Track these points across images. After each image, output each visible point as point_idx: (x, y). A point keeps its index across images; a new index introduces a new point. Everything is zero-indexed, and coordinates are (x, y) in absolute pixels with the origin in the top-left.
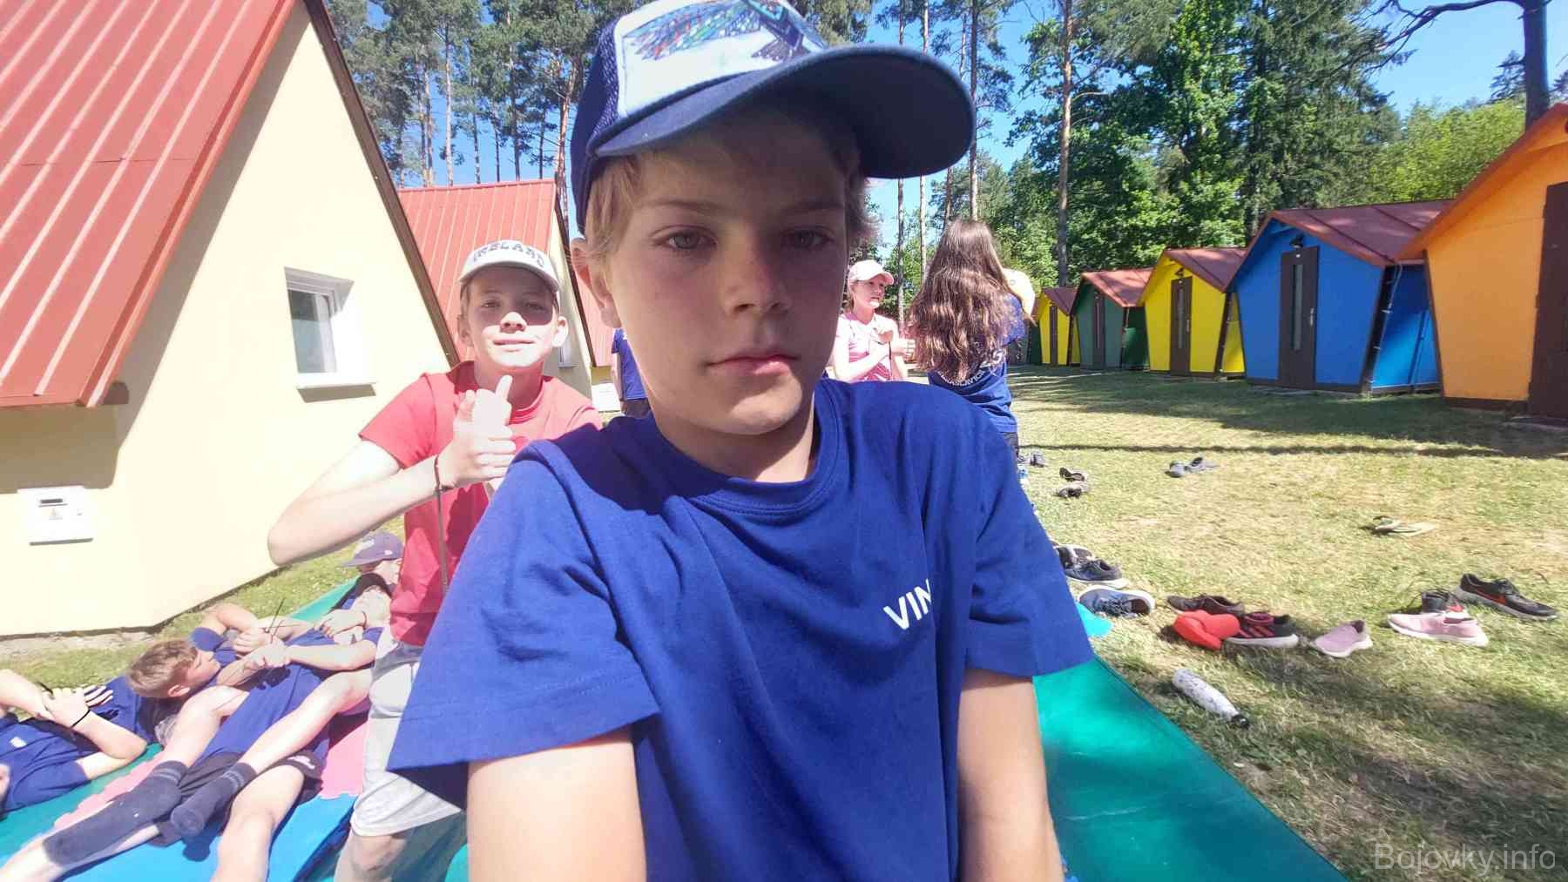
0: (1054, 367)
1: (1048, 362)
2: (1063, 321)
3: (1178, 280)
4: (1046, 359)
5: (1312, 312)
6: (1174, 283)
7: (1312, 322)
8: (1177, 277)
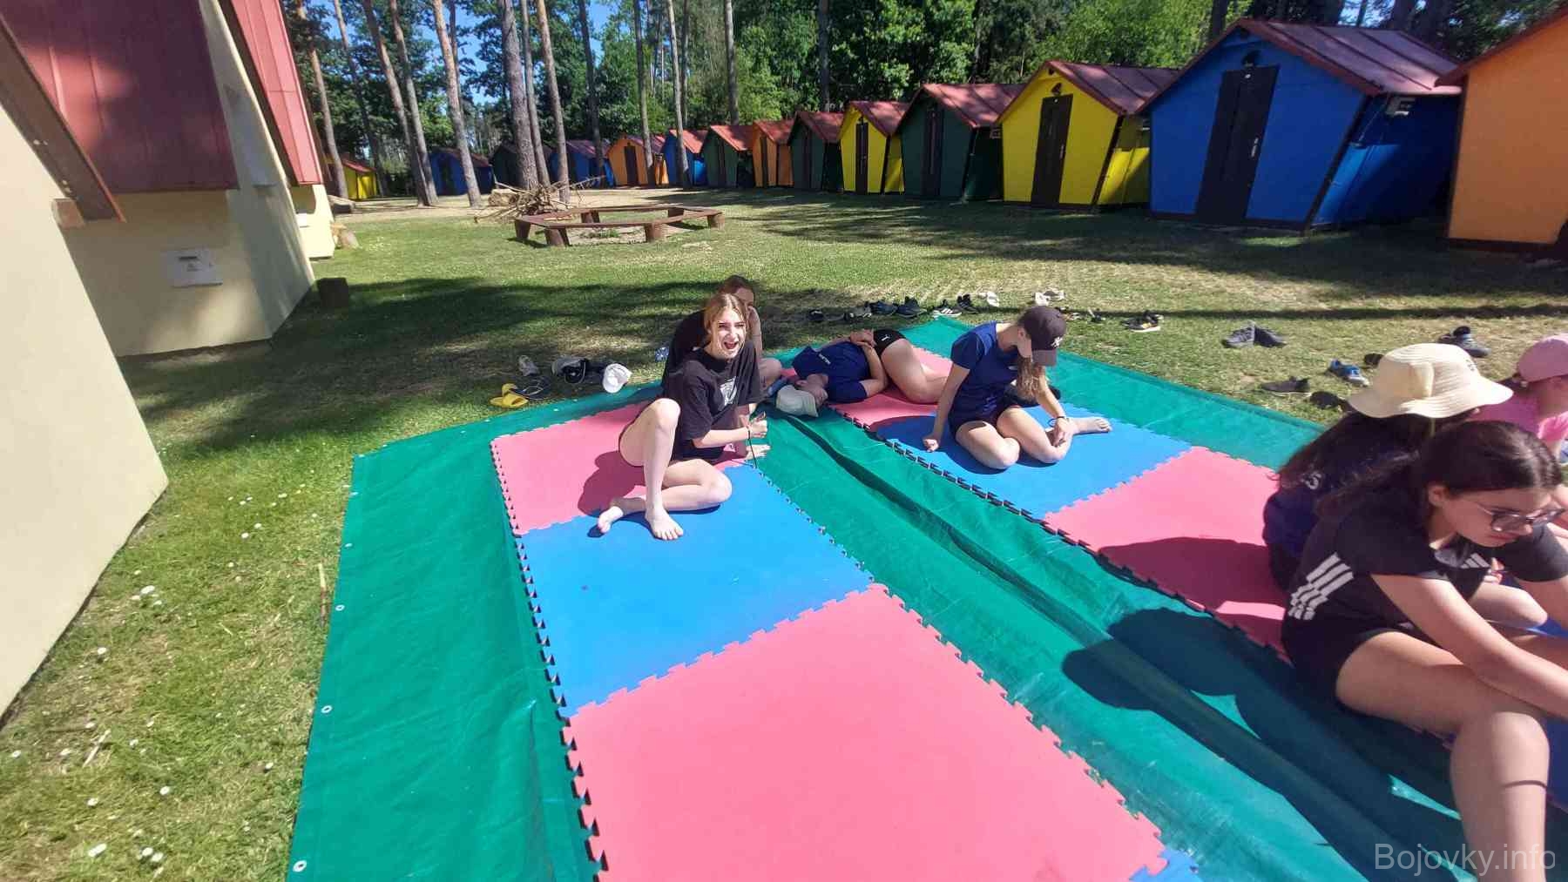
0: (861, 194)
1: (853, 189)
2: (877, 141)
3: (1053, 99)
4: (850, 182)
5: (1256, 141)
6: (1046, 101)
7: (1253, 152)
8: (1052, 95)
